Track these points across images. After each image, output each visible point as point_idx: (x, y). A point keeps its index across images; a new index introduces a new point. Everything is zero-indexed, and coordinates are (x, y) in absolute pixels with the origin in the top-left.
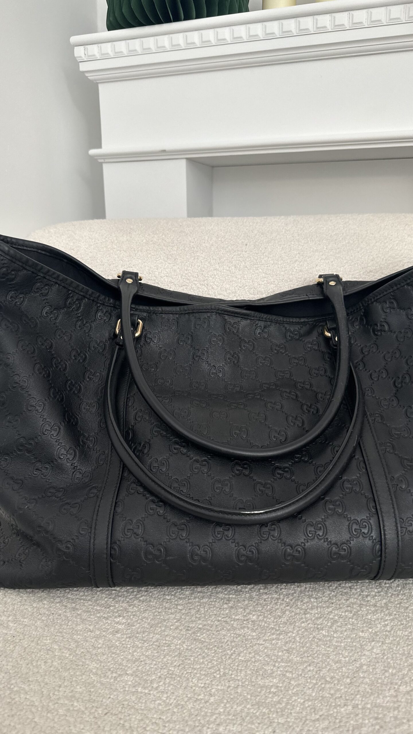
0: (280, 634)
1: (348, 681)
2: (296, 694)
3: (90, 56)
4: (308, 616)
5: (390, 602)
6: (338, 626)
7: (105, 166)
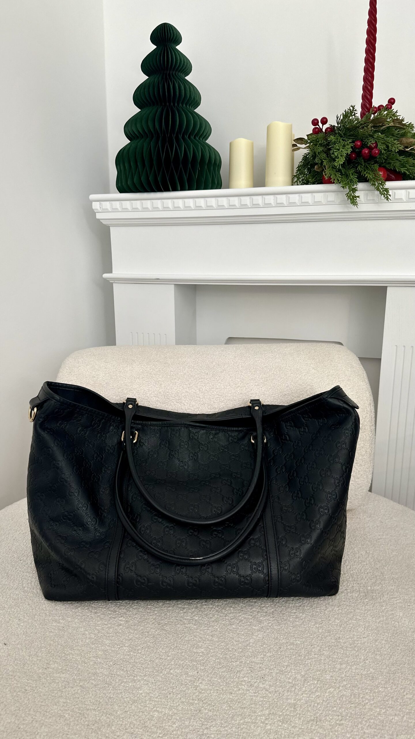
0: (209, 627)
1: (241, 650)
2: (212, 656)
3: (104, 209)
4: (227, 617)
5: (276, 610)
6: (242, 623)
7: (114, 285)
